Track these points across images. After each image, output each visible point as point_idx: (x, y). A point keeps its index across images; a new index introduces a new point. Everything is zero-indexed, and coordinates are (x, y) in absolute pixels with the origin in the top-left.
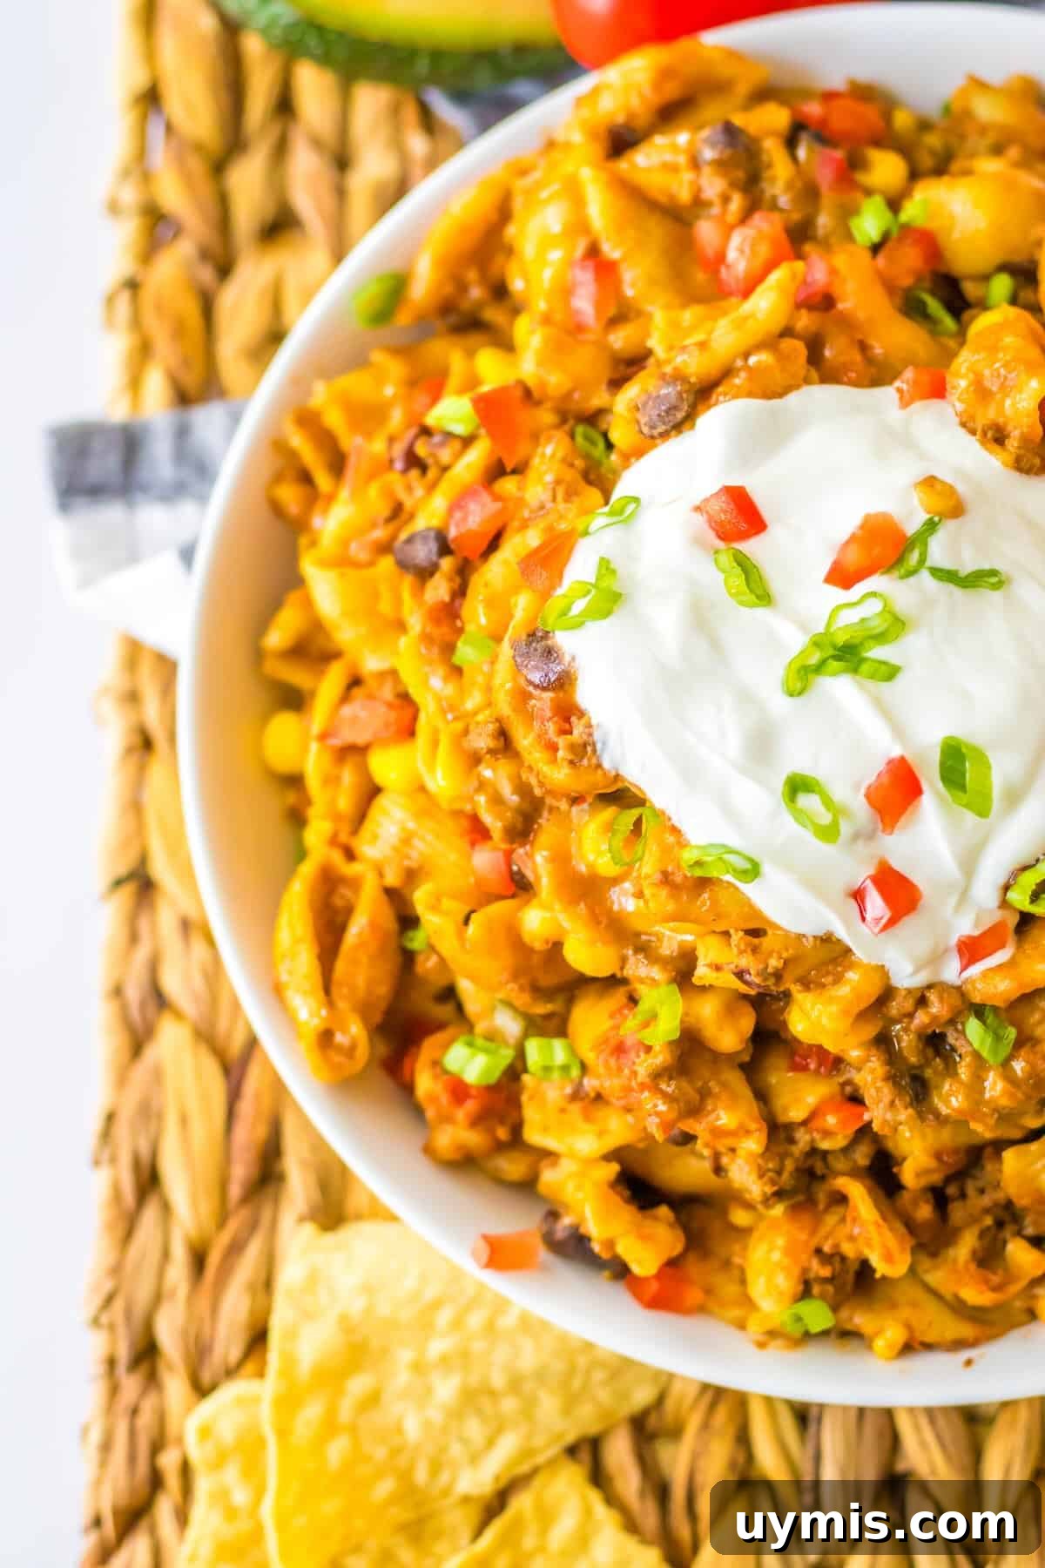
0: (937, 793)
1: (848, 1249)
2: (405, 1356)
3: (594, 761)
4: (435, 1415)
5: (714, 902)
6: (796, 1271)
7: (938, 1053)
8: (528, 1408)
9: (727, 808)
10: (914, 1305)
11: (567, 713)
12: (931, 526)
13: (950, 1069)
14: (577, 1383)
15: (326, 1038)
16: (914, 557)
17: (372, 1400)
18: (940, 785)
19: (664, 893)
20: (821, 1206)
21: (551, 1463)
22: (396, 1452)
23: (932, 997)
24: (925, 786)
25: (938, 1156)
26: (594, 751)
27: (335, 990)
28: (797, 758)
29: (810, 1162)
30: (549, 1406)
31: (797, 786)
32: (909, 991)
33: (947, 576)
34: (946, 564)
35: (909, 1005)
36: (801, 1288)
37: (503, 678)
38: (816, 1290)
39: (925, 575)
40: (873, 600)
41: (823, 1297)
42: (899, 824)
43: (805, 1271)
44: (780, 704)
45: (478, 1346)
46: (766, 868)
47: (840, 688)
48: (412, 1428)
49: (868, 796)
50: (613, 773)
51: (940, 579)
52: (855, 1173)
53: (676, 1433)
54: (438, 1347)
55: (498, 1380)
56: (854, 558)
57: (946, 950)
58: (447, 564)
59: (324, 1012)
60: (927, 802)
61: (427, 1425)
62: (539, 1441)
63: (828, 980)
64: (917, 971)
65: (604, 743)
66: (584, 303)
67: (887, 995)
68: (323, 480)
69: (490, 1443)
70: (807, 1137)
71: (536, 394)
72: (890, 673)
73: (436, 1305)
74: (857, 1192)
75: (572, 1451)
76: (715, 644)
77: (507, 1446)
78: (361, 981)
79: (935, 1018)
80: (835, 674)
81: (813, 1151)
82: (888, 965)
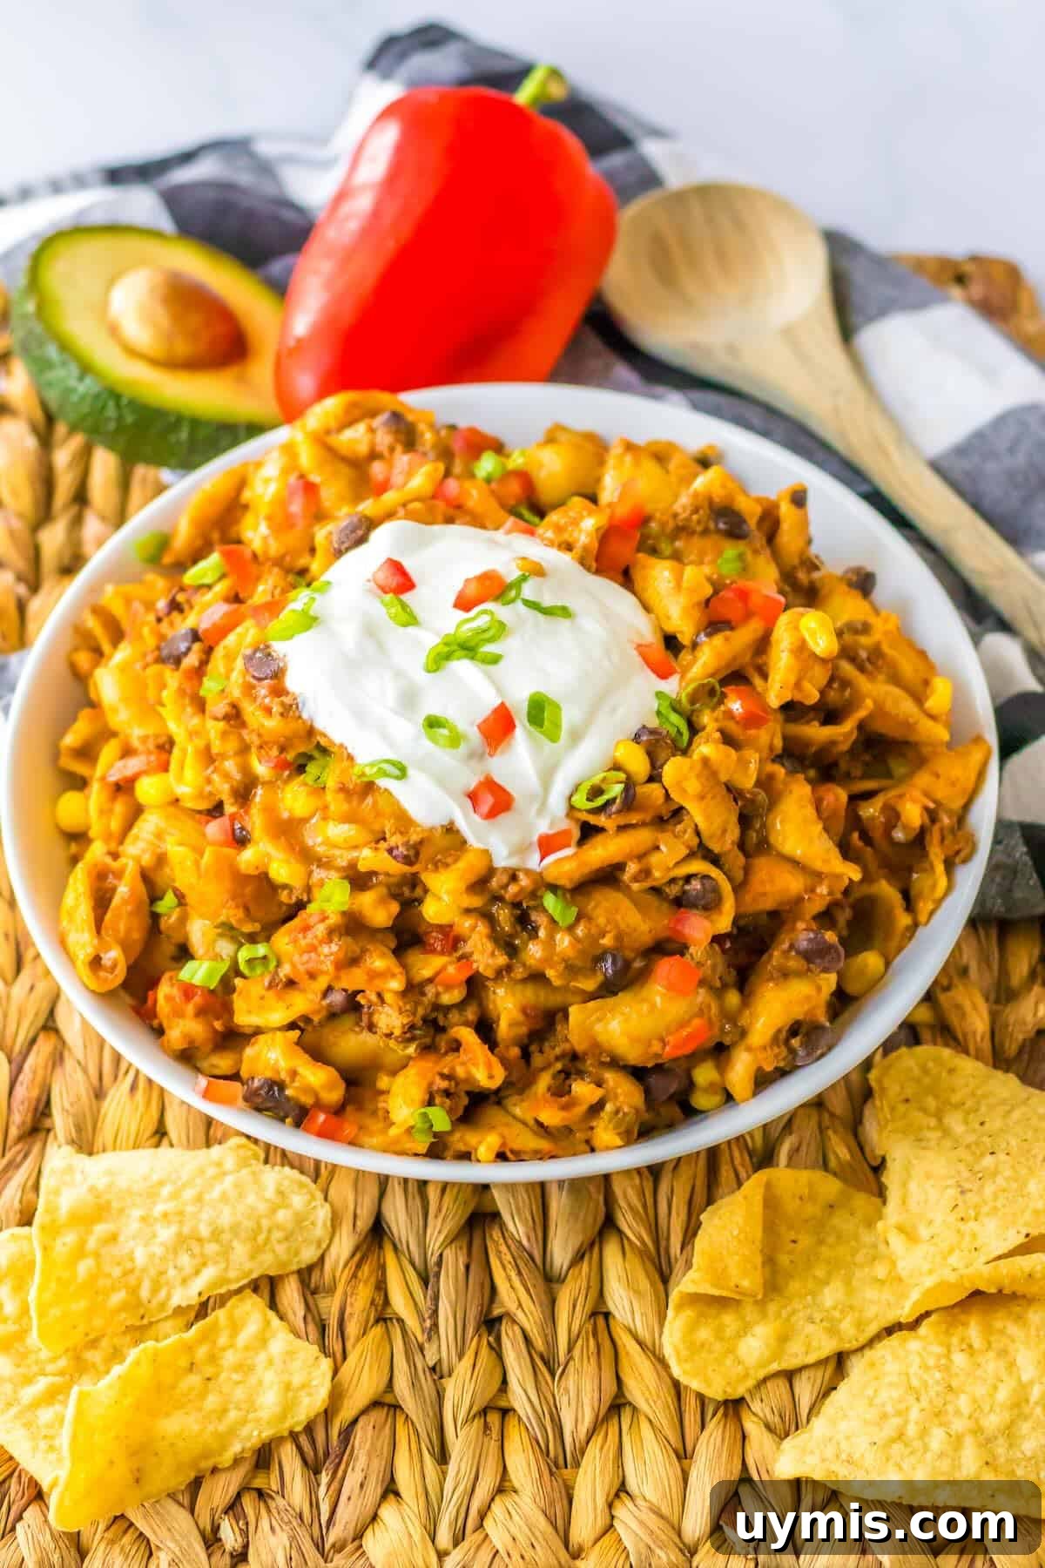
0: (524, 726)
1: (460, 1072)
2: (136, 1213)
3: (297, 714)
4: (158, 1251)
5: (375, 803)
6: (424, 1084)
7: (524, 929)
8: (226, 1251)
9: (385, 737)
10: (507, 1125)
11: (279, 691)
12: (524, 578)
13: (533, 933)
14: (261, 1238)
15: (96, 963)
16: (513, 593)
17: (113, 1238)
18: (528, 724)
19: (341, 796)
20: (443, 1051)
21: (239, 1291)
22: (126, 1273)
23: (521, 876)
24: (517, 723)
25: (524, 1011)
26: (297, 707)
27: (103, 932)
28: (432, 707)
29: (434, 1015)
30: (240, 1250)
31: (433, 723)
32: (505, 869)
33: (533, 605)
34: (531, 598)
35: (505, 879)
36: (427, 1097)
37: (236, 677)
38: (438, 1100)
39: (519, 603)
40: (484, 616)
41: (442, 1105)
42: (499, 750)
43: (431, 1084)
44: (421, 677)
45: (190, 1209)
46: (411, 772)
47: (462, 667)
48: (140, 1256)
49: (479, 727)
50: (309, 723)
51: (529, 607)
52: (467, 1024)
53: (331, 1290)
54: (160, 1209)
55: (204, 1231)
56: (473, 590)
57: (531, 844)
58: (197, 647)
59: (96, 941)
60: (519, 733)
61: (152, 1256)
62: (232, 1274)
63: (449, 860)
64: (511, 855)
65: (304, 705)
66: (296, 507)
67: (491, 871)
68: (106, 647)
69: (197, 1272)
70: (433, 990)
71: (261, 558)
72: (495, 660)
73: (161, 1183)
74: (468, 1036)
75: (255, 1286)
76: (380, 646)
77: (209, 1274)
78: (122, 927)
79: (522, 889)
80: (458, 659)
81: (437, 1007)
82: (491, 849)
